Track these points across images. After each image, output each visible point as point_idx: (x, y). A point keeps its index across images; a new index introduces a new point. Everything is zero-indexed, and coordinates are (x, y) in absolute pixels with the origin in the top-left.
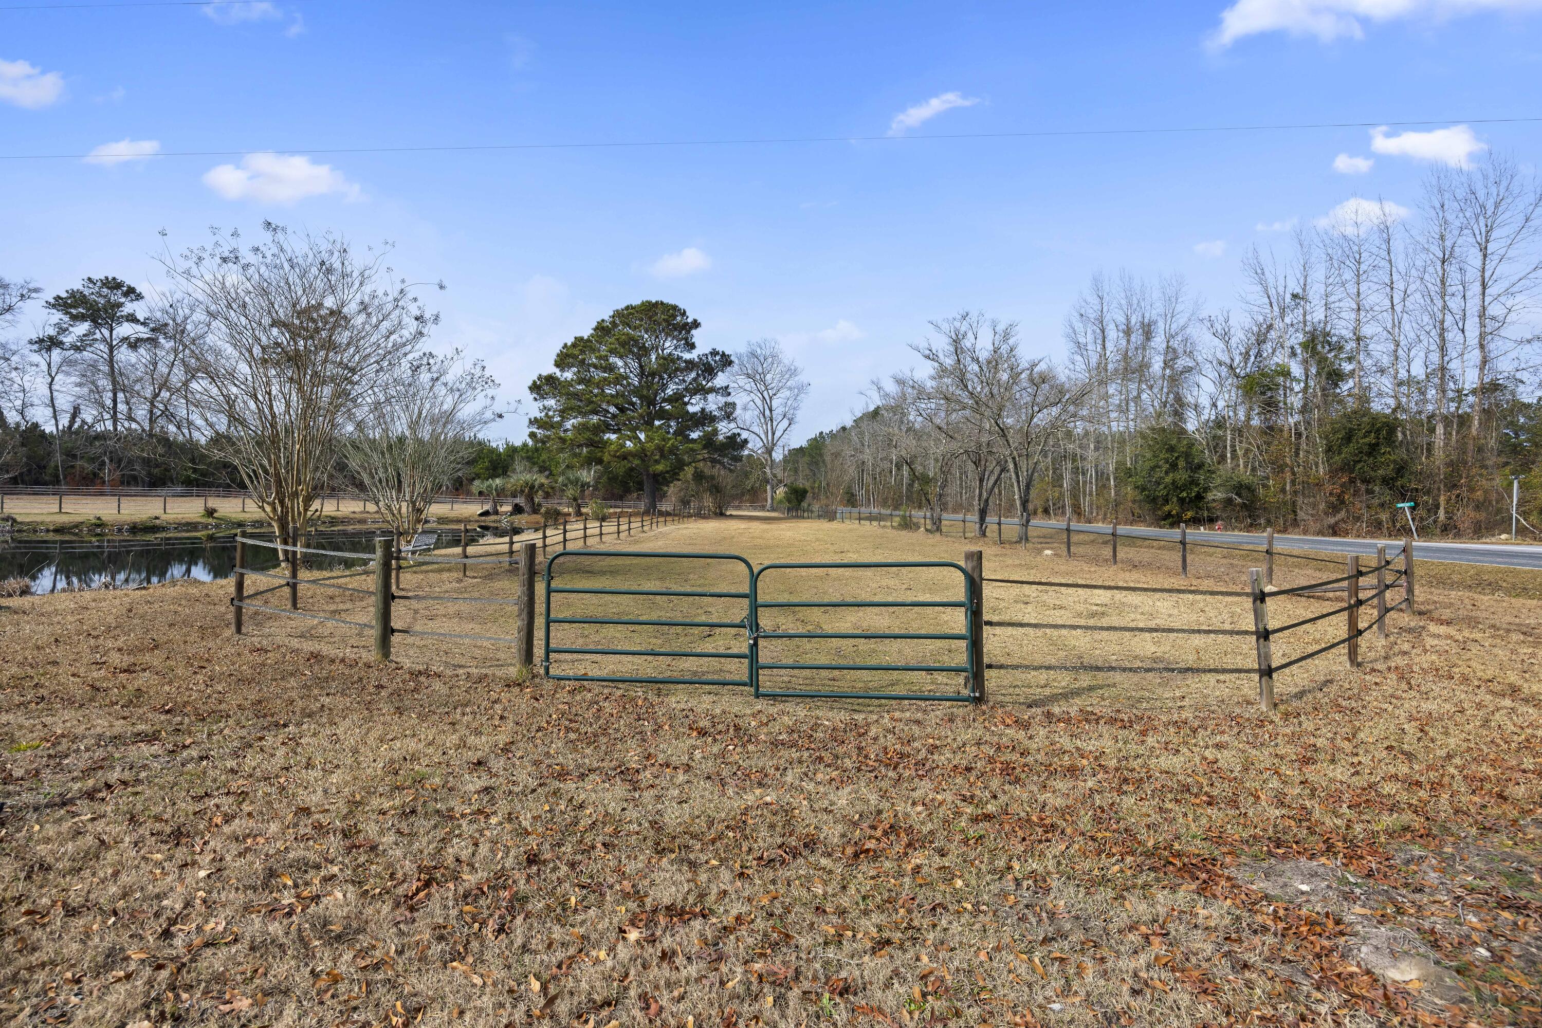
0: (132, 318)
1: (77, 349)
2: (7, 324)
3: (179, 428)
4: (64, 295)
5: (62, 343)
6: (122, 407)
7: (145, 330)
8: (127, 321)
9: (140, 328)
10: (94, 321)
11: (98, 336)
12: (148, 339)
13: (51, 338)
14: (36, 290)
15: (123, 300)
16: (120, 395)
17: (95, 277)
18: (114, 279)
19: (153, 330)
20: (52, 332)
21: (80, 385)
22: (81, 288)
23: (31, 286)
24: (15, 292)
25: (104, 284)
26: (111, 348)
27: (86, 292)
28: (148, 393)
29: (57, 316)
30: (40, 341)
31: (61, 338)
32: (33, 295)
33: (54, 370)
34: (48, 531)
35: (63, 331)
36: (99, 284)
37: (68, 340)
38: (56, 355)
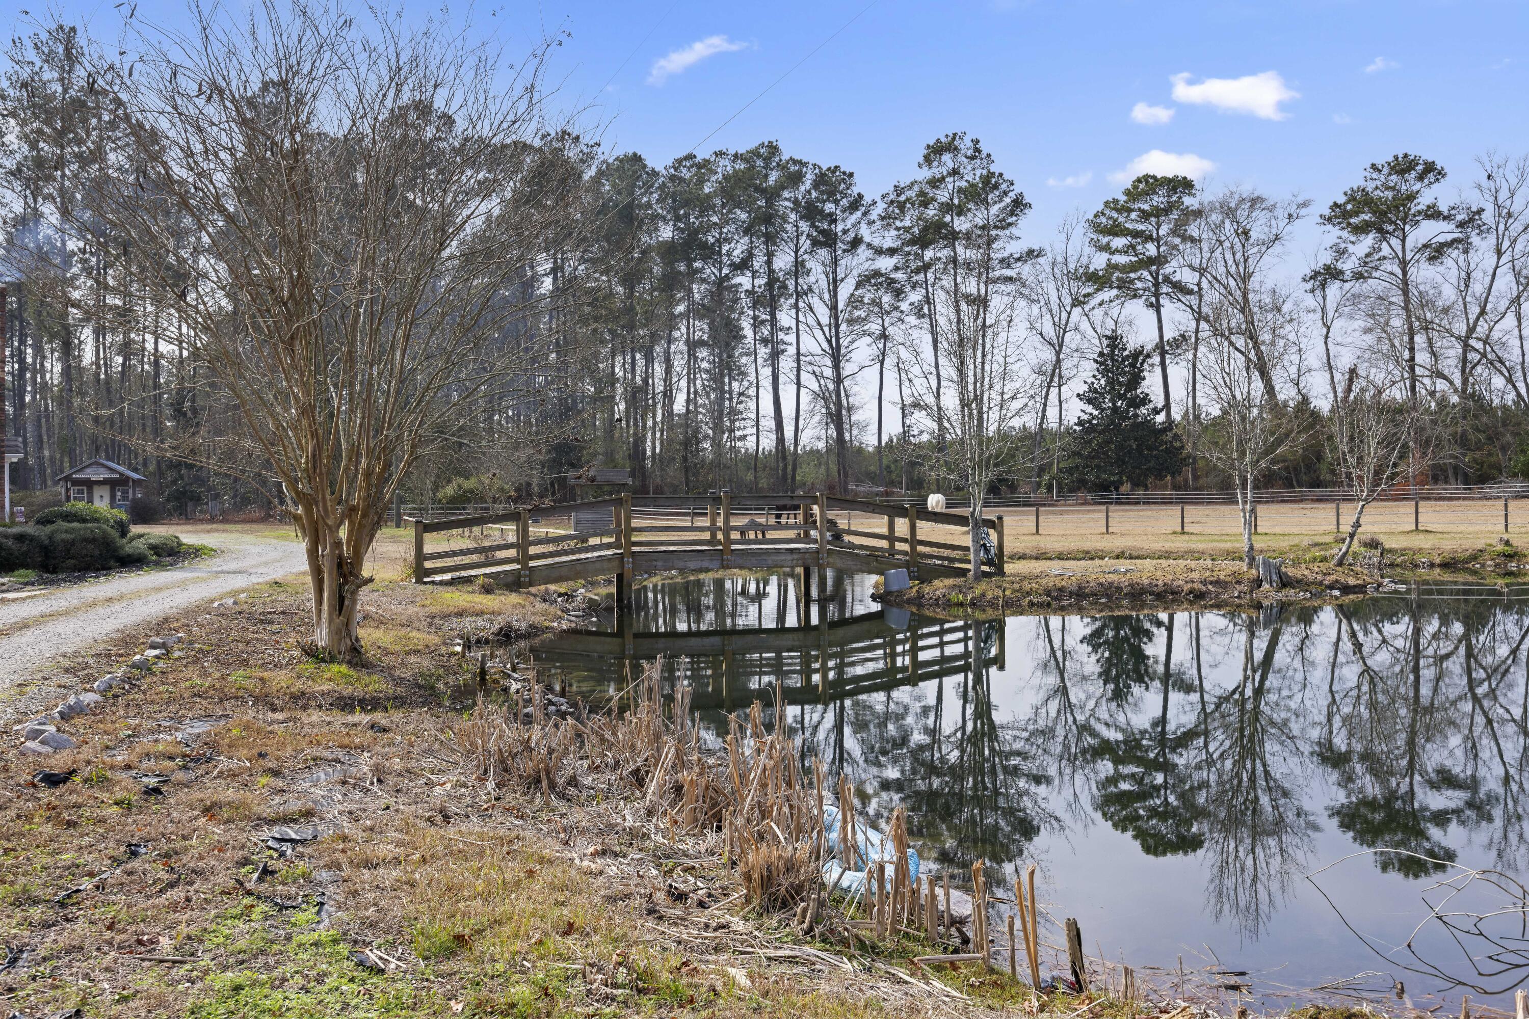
0: (1433, 213)
1: (1359, 276)
2: (1277, 260)
3: (1510, 380)
4: (1341, 200)
5: (1342, 272)
6: (1423, 357)
7: (1451, 226)
8: (1428, 217)
9: (1442, 225)
10: (1381, 231)
11: (1386, 250)
12: (1454, 241)
13: (1327, 268)
14: (1305, 205)
15: (1417, 186)
16: (1420, 339)
17: (1380, 162)
18: (1406, 156)
19: (1461, 225)
20: (1327, 258)
21: (1367, 331)
22: (1362, 183)
23: (1300, 200)
24: (1281, 214)
25: (1392, 168)
26: (1404, 265)
27: (1370, 186)
28: (1460, 327)
29: (1334, 234)
30: (1315, 275)
31: (1339, 265)
32: (1303, 212)
33: (1330, 314)
34: (1432, 565)
35: (1341, 253)
36: (1385, 171)
37: (1348, 265)
38: (1334, 290)
